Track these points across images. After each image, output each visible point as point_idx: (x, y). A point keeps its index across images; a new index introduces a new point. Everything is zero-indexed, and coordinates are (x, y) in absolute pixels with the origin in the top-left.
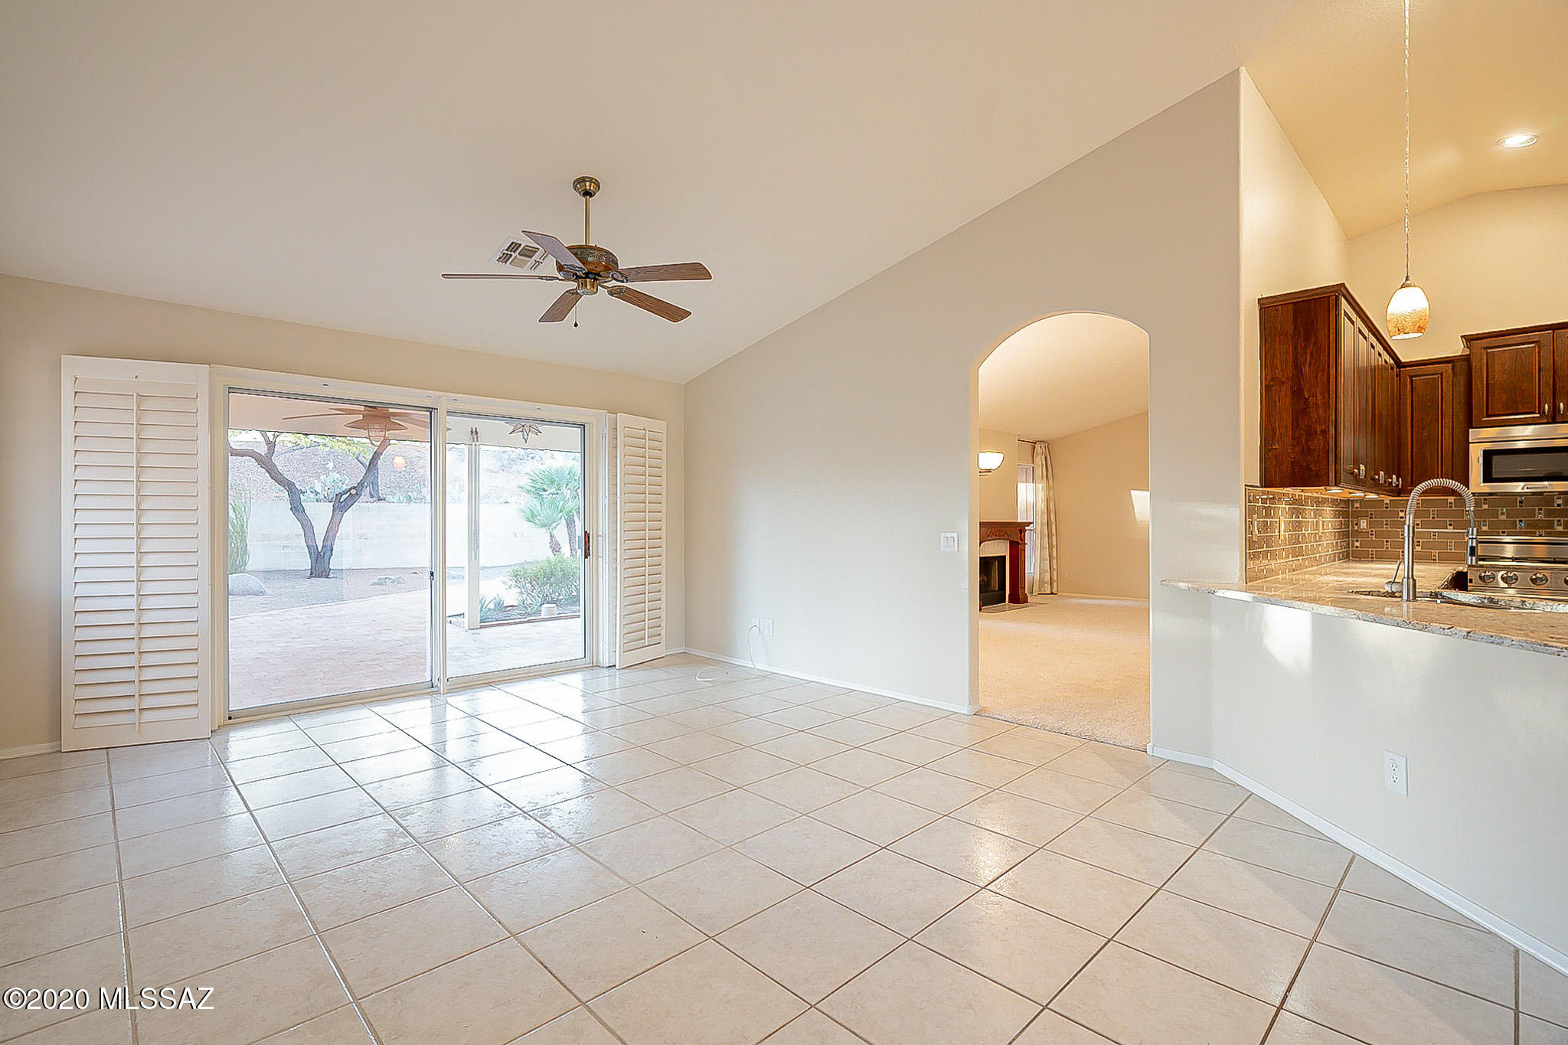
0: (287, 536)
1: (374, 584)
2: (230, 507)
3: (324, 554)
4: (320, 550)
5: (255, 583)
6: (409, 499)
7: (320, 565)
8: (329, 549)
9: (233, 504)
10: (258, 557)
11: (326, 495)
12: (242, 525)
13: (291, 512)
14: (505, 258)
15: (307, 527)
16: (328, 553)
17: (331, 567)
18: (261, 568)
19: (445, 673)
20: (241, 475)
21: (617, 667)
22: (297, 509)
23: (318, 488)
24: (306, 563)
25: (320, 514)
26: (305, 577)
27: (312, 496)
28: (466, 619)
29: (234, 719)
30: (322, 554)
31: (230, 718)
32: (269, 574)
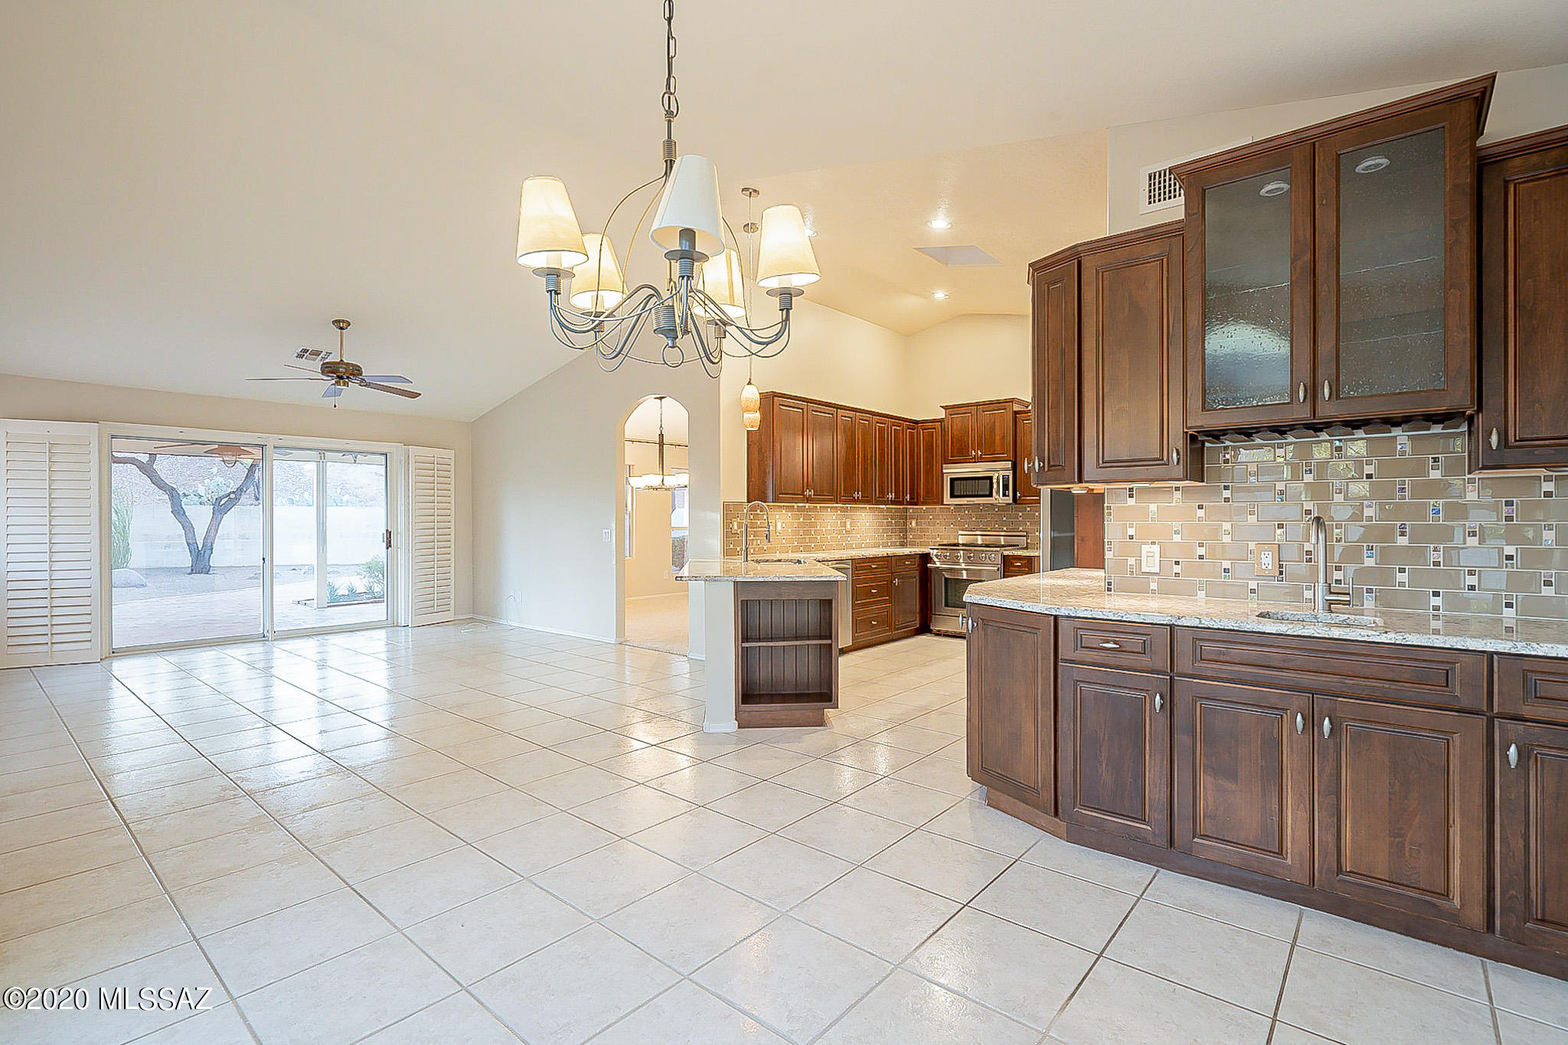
0: (168, 537)
1: (250, 578)
2: (113, 509)
3: (205, 552)
4: (200, 549)
5: (137, 577)
6: (292, 502)
7: (201, 561)
8: (209, 547)
9: (115, 507)
10: (140, 556)
11: (210, 498)
12: (124, 527)
13: (172, 515)
14: (300, 356)
15: (188, 527)
16: (208, 552)
17: (211, 564)
18: (143, 565)
19: (272, 627)
20: (124, 479)
21: (410, 626)
22: (178, 512)
23: (202, 491)
24: (187, 561)
25: (200, 517)
26: (186, 573)
27: (196, 498)
28: (315, 601)
29: (116, 653)
30: (202, 552)
31: (113, 653)
32: (150, 571)
